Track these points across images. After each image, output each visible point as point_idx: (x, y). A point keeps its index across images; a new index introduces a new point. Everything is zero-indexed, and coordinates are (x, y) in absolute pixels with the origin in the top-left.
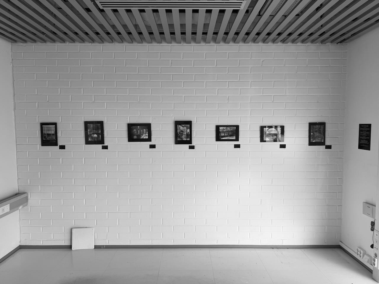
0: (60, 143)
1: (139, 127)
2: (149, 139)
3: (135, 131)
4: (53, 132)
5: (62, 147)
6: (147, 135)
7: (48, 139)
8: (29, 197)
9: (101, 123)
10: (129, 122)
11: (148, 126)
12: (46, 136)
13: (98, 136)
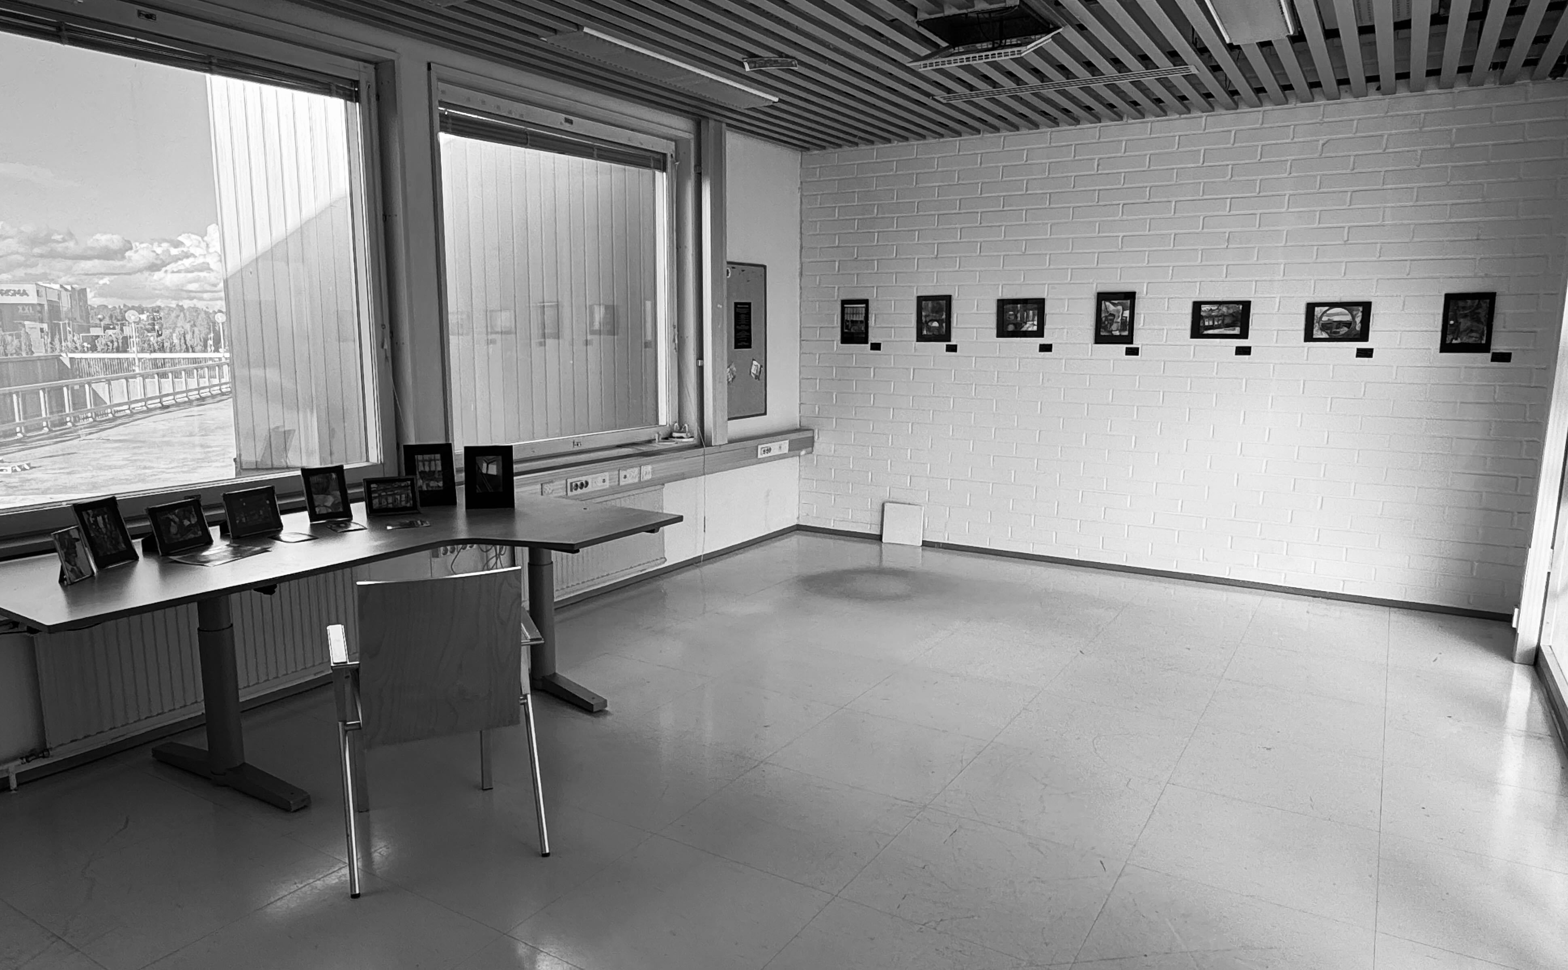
0: (872, 339)
1: (1019, 306)
2: (1040, 333)
3: (1010, 315)
4: (862, 318)
5: (876, 347)
6: (1036, 323)
7: (852, 331)
8: (816, 437)
9: (948, 299)
10: (1000, 296)
11: (1039, 305)
12: (850, 326)
13: (941, 325)
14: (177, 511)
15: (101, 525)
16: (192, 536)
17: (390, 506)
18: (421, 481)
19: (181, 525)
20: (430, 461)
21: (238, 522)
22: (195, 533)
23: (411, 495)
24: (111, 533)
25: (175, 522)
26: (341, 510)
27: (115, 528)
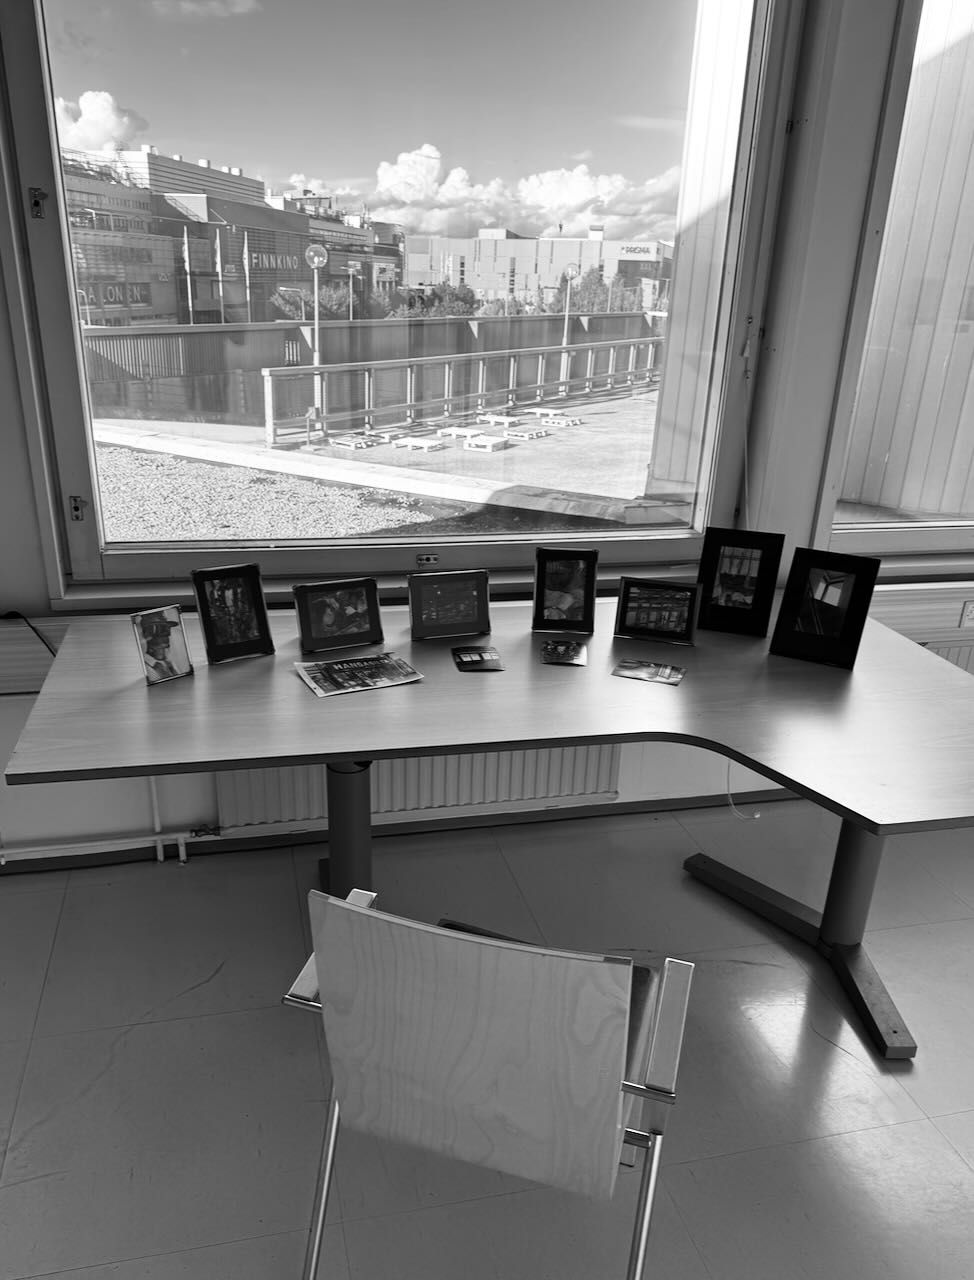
14: (338, 593)
15: (229, 602)
16: (355, 630)
17: (652, 625)
18: (720, 590)
19: (340, 615)
20: (742, 558)
21: (424, 616)
22: (359, 627)
23: (686, 615)
24: (242, 614)
25: (333, 609)
26: (580, 618)
27: (250, 608)
